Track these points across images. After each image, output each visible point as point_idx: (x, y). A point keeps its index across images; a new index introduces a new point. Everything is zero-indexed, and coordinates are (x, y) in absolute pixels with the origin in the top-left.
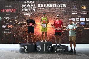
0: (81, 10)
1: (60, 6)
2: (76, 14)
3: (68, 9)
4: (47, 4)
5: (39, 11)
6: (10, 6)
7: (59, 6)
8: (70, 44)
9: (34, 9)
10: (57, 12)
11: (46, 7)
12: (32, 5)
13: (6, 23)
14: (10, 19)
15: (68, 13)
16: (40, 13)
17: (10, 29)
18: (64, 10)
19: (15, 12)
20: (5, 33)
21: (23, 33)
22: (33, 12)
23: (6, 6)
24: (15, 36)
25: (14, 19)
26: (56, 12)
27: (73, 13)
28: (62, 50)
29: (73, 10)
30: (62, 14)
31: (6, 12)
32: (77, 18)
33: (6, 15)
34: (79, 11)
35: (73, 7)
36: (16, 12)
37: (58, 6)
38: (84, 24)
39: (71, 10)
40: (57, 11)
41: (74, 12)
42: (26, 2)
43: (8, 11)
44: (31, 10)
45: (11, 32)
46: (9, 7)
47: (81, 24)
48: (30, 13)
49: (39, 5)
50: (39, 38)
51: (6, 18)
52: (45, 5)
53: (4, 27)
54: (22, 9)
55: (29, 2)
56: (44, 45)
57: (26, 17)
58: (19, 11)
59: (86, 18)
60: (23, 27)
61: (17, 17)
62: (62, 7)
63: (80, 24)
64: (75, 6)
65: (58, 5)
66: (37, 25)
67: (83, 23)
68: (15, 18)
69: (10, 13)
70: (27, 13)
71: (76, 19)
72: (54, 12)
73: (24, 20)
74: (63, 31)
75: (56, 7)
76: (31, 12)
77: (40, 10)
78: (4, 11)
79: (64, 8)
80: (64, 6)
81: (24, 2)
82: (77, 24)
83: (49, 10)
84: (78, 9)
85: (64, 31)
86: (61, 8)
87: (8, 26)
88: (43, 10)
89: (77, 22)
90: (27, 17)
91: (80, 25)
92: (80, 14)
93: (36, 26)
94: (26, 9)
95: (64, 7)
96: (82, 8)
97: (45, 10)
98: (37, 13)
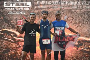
5: (39, 7)
10: (75, 9)
21: (4, 52)
22: (26, 9)
26: (74, 11)
30: (87, 14)
40: (76, 7)
44: (22, 4)
48: (20, 11)
57: (11, 19)
60: (5, 40)
70: (15, 10)
72: (71, 10)
73: (7, 24)
76: (22, 9)
77: (41, 6)
83: (61, 5)
86: (84, 3)
88: (48, 5)
90: (15, 18)
97: (51, 6)
98: (36, 11)
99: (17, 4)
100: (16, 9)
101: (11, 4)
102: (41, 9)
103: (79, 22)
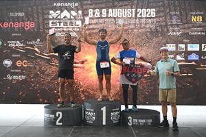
0: (190, 25)
1: (141, 14)
2: (178, 34)
3: (159, 22)
4: (110, 10)
5: (91, 27)
6: (20, 14)
7: (139, 16)
8: (161, 106)
9: (79, 23)
10: (132, 29)
11: (107, 17)
12: (73, 13)
13: (13, 56)
14: (22, 45)
15: (159, 33)
16: (94, 31)
17: (22, 70)
18: (151, 25)
19: (34, 28)
20: (10, 78)
21: (53, 79)
22: (75, 29)
23: (11, 14)
24: (35, 86)
25: (32, 46)
26: (130, 31)
27: (171, 33)
28: (144, 121)
29: (172, 26)
30: (146, 35)
31: (13, 30)
32: (179, 45)
33: (13, 35)
34: (184, 28)
35: (171, 19)
36: (36, 30)
37: (136, 15)
38: (197, 59)
39: (166, 25)
40: (133, 27)
41: (173, 31)
42: (59, 4)
43: (17, 25)
44: (71, 24)
45: (24, 77)
46: (18, 17)
47: (189, 58)
49: (91, 11)
50: (91, 92)
51: (12, 44)
52: (104, 11)
53: (7, 64)
54: (51, 22)
55: (66, 5)
56: (102, 109)
58: (44, 27)
59: (203, 45)
61: (38, 40)
62: (146, 18)
63: (186, 57)
64: (176, 15)
65: (136, 13)
66: (86, 61)
67: (194, 57)
68: (34, 42)
69: (22, 30)
70: (63, 31)
71: (177, 46)
74: (146, 76)
75: (130, 18)
76: (71, 29)
77: (93, 26)
78: (6, 25)
79: (150, 20)
80: (150, 14)
81: (55, 4)
82: (178, 58)
83: (116, 24)
84: (184, 24)
85: (148, 74)
86: (143, 21)
87: (17, 63)
88: (101, 24)
89: (180, 53)
91: (186, 60)
92: (187, 34)
93: (83, 63)
94: (60, 23)
95: (151, 18)
96: (194, 19)
97: (105, 25)
98: (87, 32)
99: (65, 24)
100: (65, 30)
101: (58, 24)
102: (93, 29)
103: (137, 44)
